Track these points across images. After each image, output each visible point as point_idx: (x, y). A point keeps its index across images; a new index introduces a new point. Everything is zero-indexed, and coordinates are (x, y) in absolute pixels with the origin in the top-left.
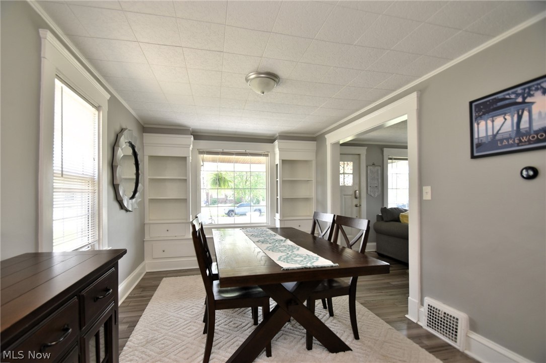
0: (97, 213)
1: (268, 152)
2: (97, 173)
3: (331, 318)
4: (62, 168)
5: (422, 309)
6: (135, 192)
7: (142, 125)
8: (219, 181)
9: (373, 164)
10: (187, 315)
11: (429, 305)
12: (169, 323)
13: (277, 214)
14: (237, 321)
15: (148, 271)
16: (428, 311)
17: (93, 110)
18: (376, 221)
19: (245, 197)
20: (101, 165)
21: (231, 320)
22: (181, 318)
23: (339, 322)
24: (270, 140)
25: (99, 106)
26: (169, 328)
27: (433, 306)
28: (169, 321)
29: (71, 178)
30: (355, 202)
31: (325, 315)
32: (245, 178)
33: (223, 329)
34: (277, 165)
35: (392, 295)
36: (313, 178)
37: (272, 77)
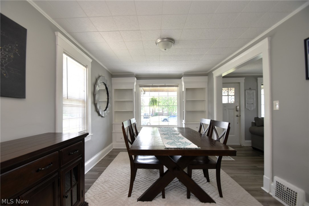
0: (86, 117)
1: (178, 84)
2: (86, 98)
3: (208, 183)
4: (67, 95)
5: (272, 184)
6: (107, 107)
7: (111, 74)
8: (154, 102)
9: (250, 89)
10: (127, 171)
11: (277, 182)
12: (117, 174)
13: (183, 120)
14: (151, 177)
15: (114, 148)
16: (276, 186)
17: (84, 67)
18: (251, 126)
19: (173, 112)
20: (88, 94)
21: (148, 176)
22: (123, 172)
23: (213, 186)
24: (179, 77)
25: (87, 66)
26: (117, 176)
27: (280, 183)
28: (117, 173)
29: (72, 100)
30: (237, 113)
31: (204, 181)
32: (173, 101)
33: (142, 180)
34: (183, 91)
35: (256, 174)
36: (206, 99)
37: (171, 40)
